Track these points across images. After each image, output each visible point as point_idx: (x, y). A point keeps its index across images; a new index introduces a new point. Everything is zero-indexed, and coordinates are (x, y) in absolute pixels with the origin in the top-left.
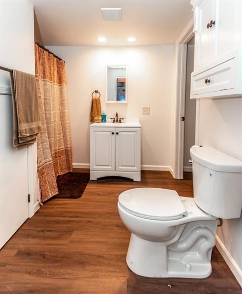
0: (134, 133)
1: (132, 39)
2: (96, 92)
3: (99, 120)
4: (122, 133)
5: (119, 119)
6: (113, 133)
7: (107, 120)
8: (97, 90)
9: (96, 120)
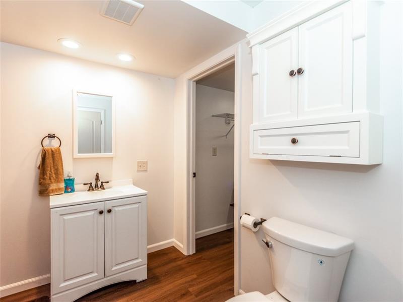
0: (137, 205)
1: (125, 58)
2: (51, 136)
3: (60, 189)
4: (116, 209)
5: (99, 184)
6: (101, 212)
7: (76, 187)
8: (52, 133)
9: (53, 191)
